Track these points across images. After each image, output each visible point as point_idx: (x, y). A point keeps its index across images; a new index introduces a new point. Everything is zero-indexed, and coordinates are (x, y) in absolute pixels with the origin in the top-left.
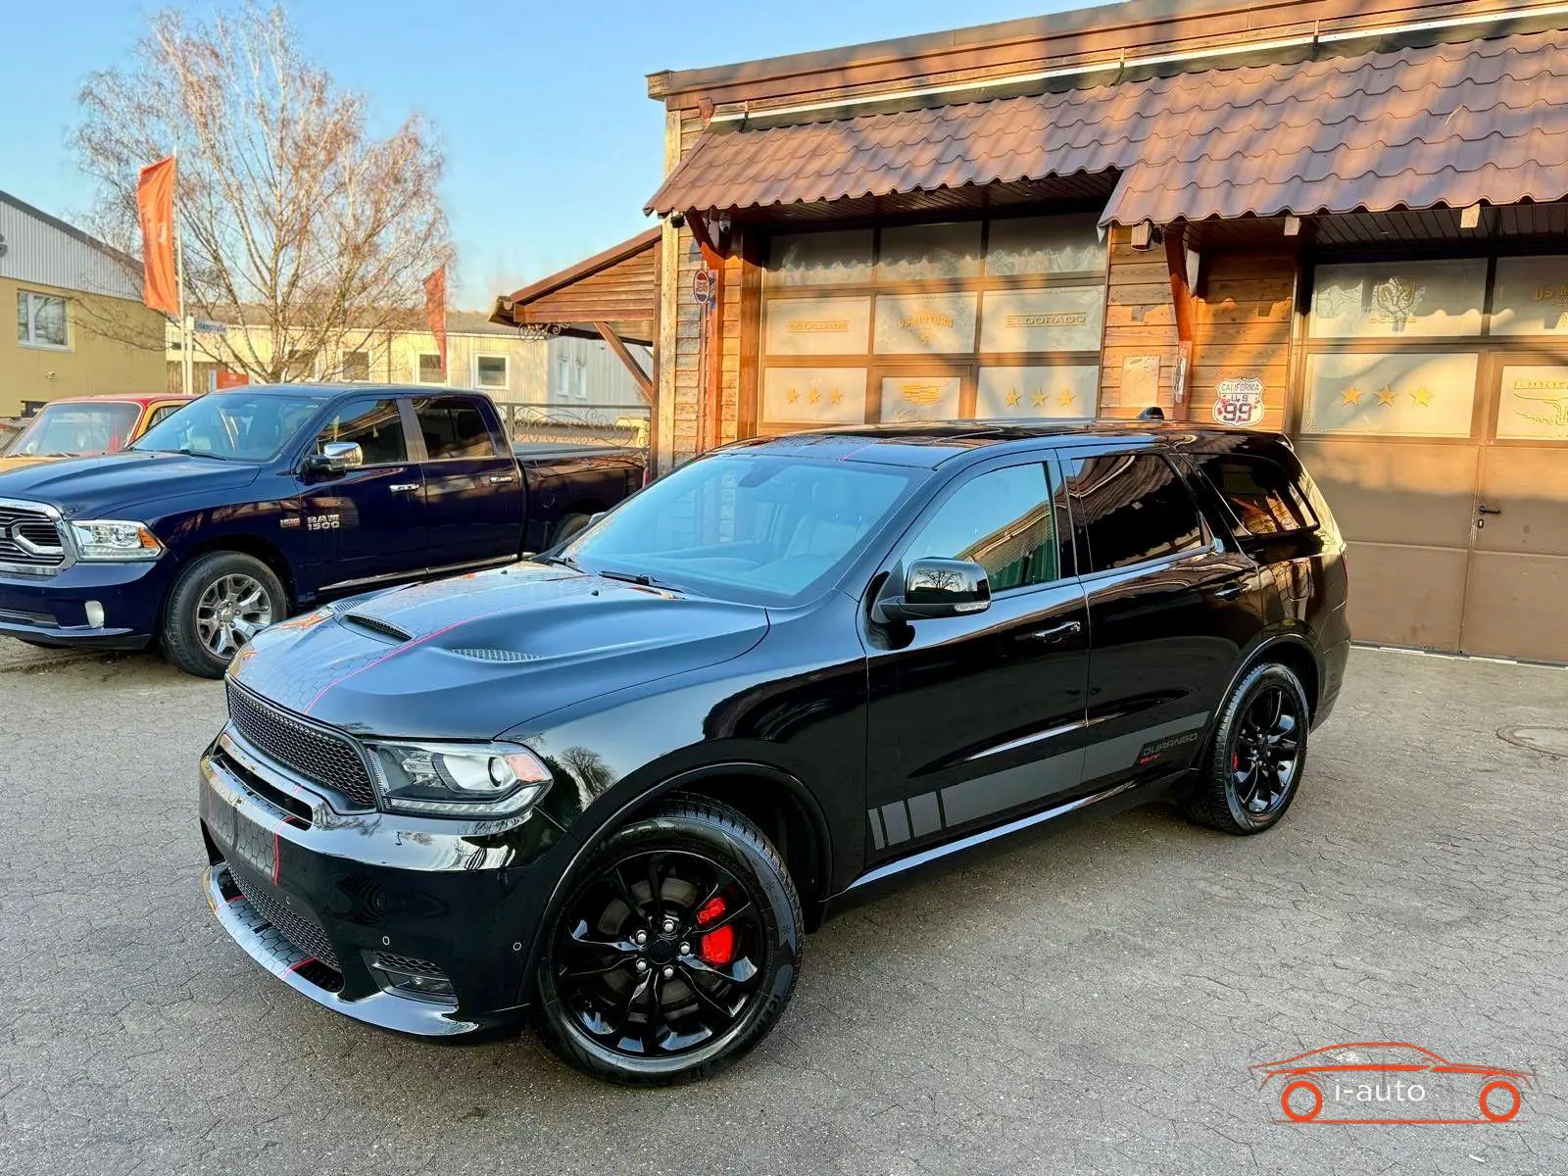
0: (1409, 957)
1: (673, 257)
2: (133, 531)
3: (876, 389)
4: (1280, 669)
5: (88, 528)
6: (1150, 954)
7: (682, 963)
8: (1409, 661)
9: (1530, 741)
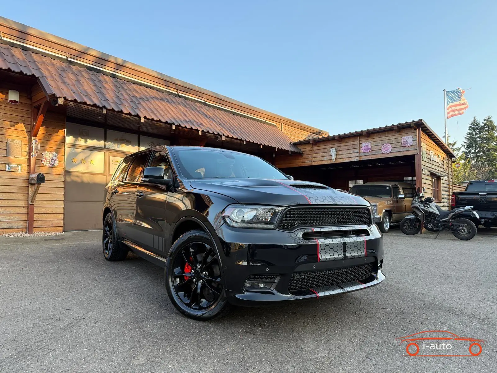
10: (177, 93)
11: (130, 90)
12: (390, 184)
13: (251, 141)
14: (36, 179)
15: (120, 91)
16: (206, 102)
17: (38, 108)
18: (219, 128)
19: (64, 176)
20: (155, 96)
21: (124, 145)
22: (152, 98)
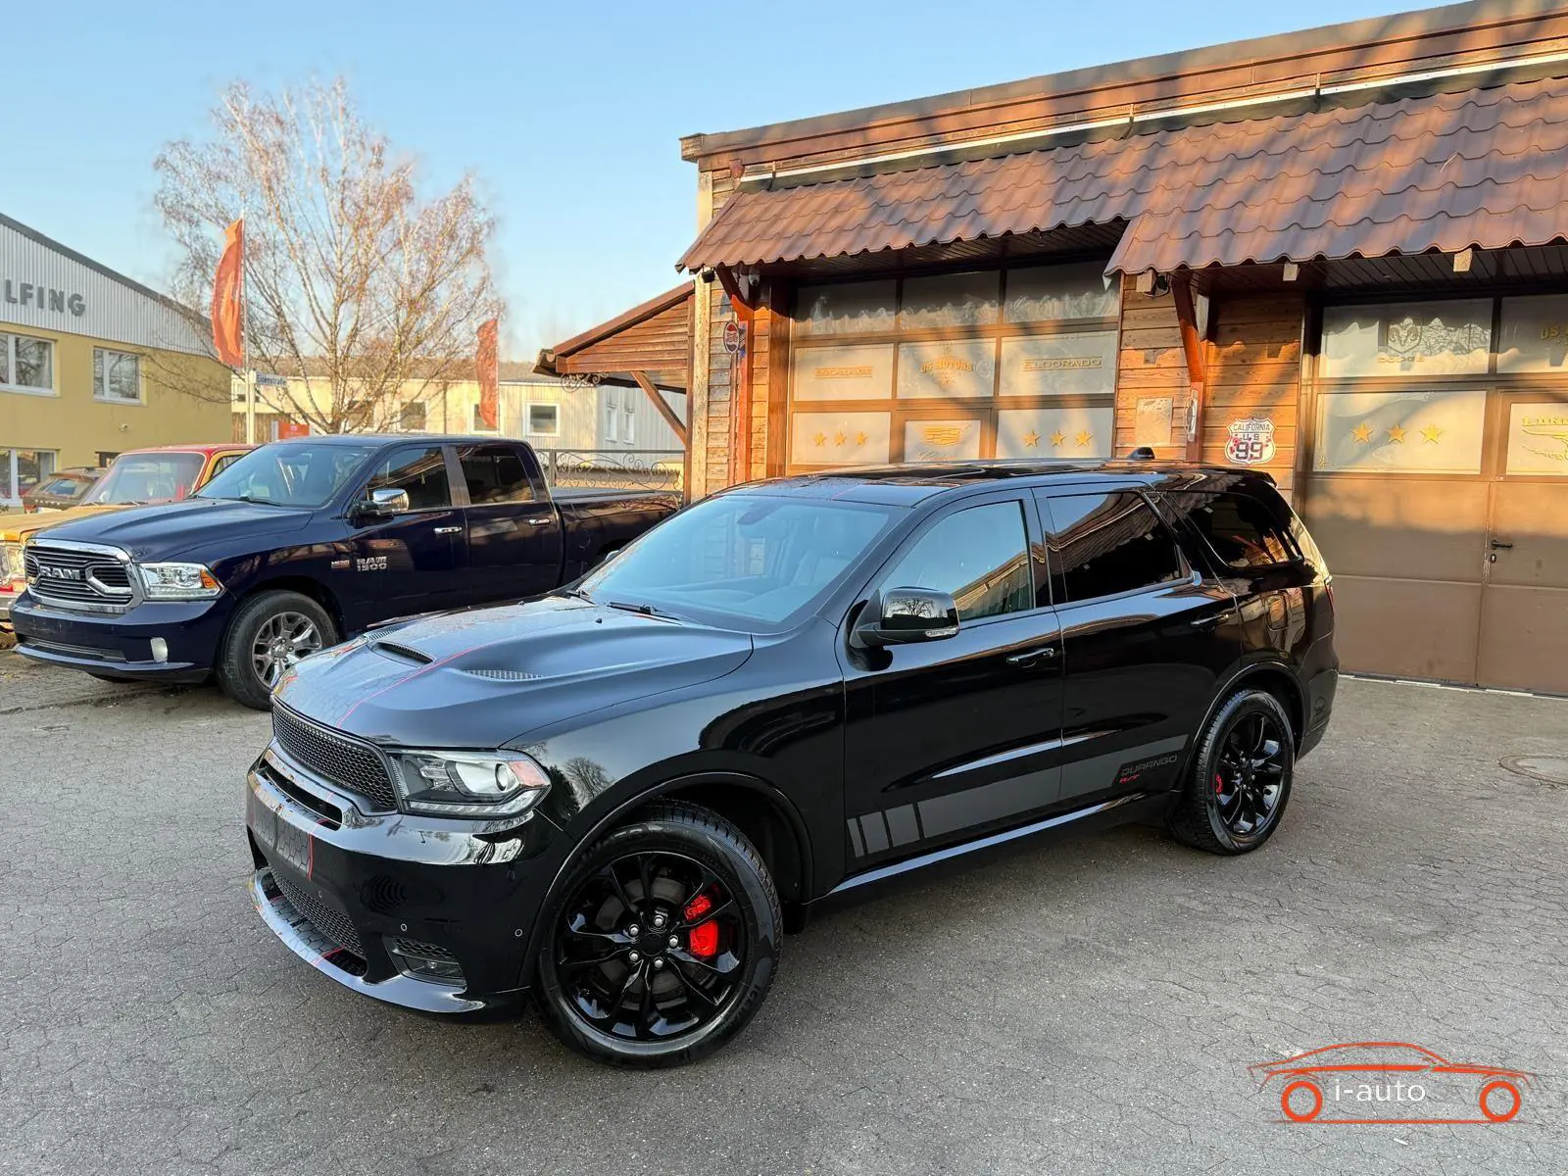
0: (1370, 966)
1: (705, 309)
2: (195, 572)
3: (899, 433)
4: (1263, 696)
5: (154, 570)
6: (1121, 960)
7: (671, 955)
8: (1423, 693)
9: (1532, 770)
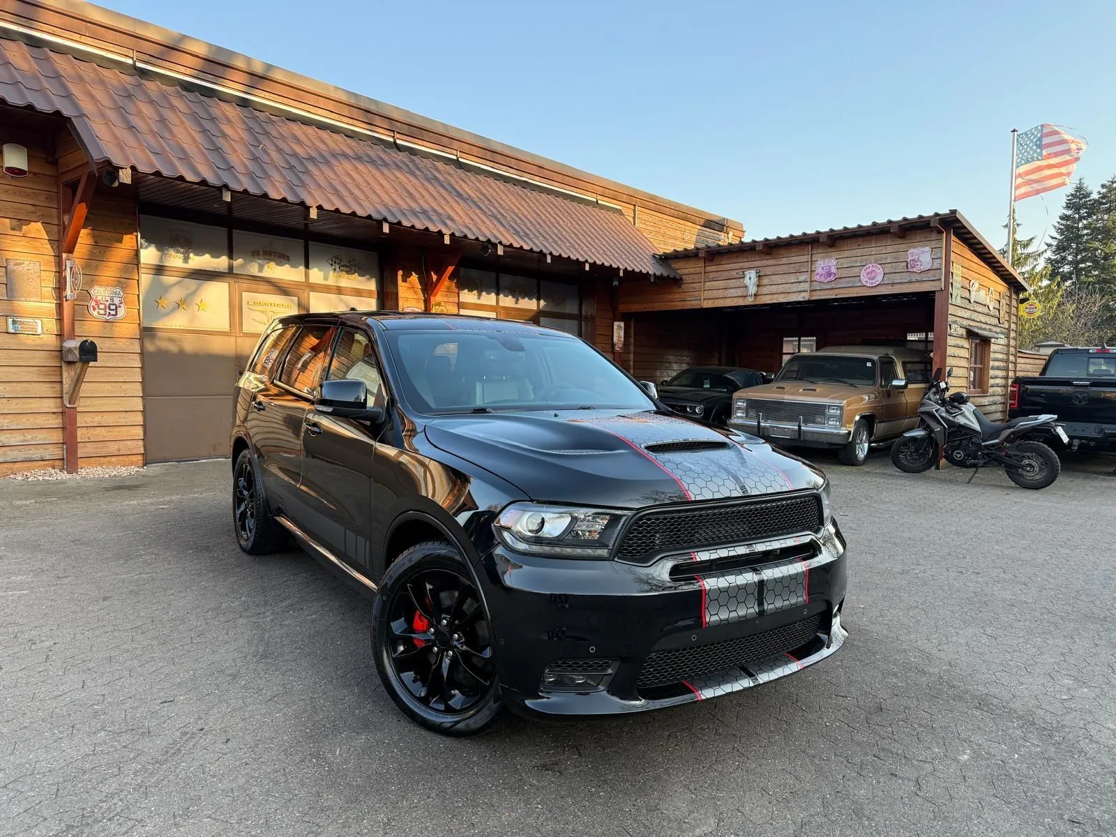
10: (391, 140)
11: (283, 138)
12: (875, 354)
13: (564, 255)
14: (77, 352)
15: (260, 143)
16: (460, 159)
17: (73, 186)
18: (491, 226)
19: (141, 340)
20: (344, 152)
21: (272, 264)
22: (334, 155)
